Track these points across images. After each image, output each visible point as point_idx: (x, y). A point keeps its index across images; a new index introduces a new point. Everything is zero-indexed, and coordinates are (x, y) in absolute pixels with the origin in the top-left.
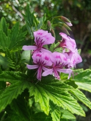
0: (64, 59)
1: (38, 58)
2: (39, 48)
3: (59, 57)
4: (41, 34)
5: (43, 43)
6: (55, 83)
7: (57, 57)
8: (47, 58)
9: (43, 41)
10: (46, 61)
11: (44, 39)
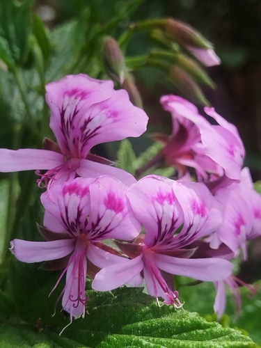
0: (194, 206)
1: (73, 201)
2: (74, 161)
3: (172, 198)
4: (84, 95)
5: (94, 134)
6: (155, 322)
7: (161, 198)
8: (113, 203)
9: (91, 127)
10: (109, 217)
11: (99, 118)
